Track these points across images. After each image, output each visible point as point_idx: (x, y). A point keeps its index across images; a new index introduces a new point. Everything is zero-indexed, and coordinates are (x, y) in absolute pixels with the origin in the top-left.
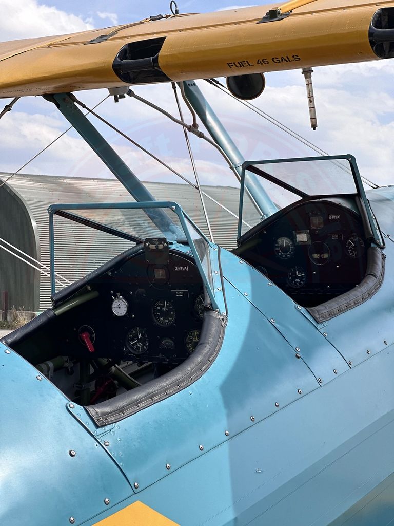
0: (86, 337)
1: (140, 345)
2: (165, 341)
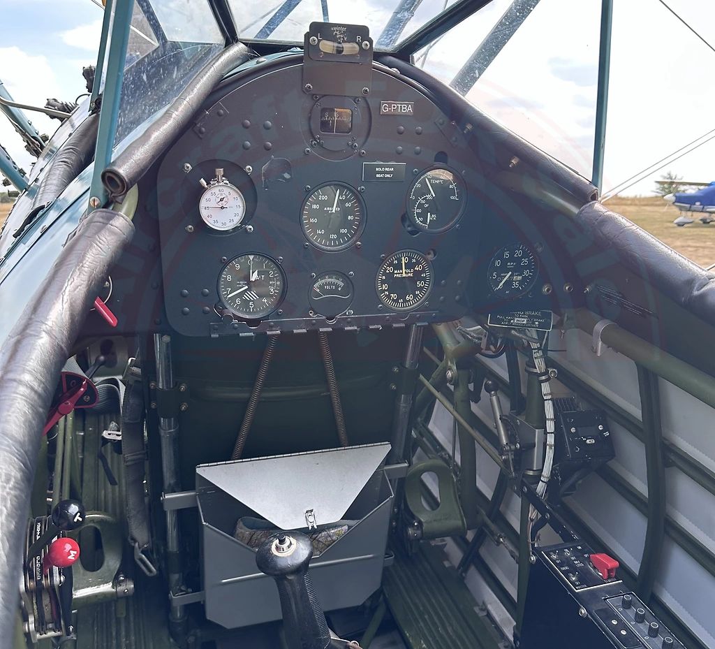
1: (252, 296)
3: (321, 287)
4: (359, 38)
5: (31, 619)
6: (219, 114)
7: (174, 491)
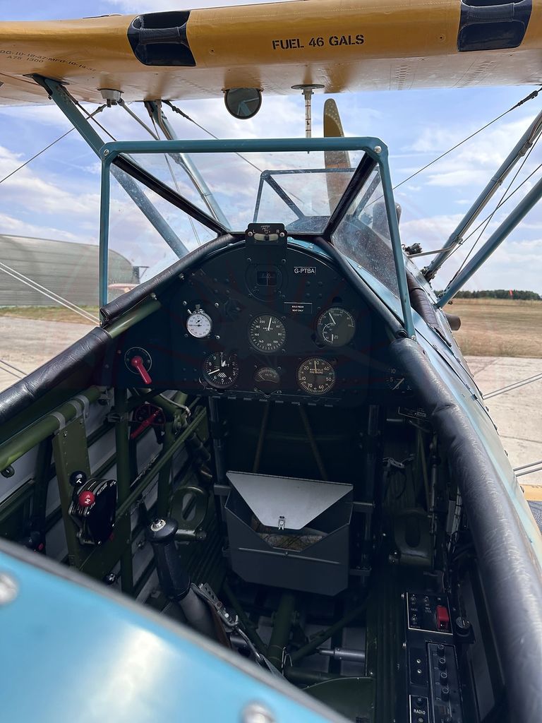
0: (138, 364)
1: (223, 375)
2: (263, 371)
3: (263, 374)
4: (278, 231)
5: (81, 531)
6: (201, 276)
7: (221, 484)
